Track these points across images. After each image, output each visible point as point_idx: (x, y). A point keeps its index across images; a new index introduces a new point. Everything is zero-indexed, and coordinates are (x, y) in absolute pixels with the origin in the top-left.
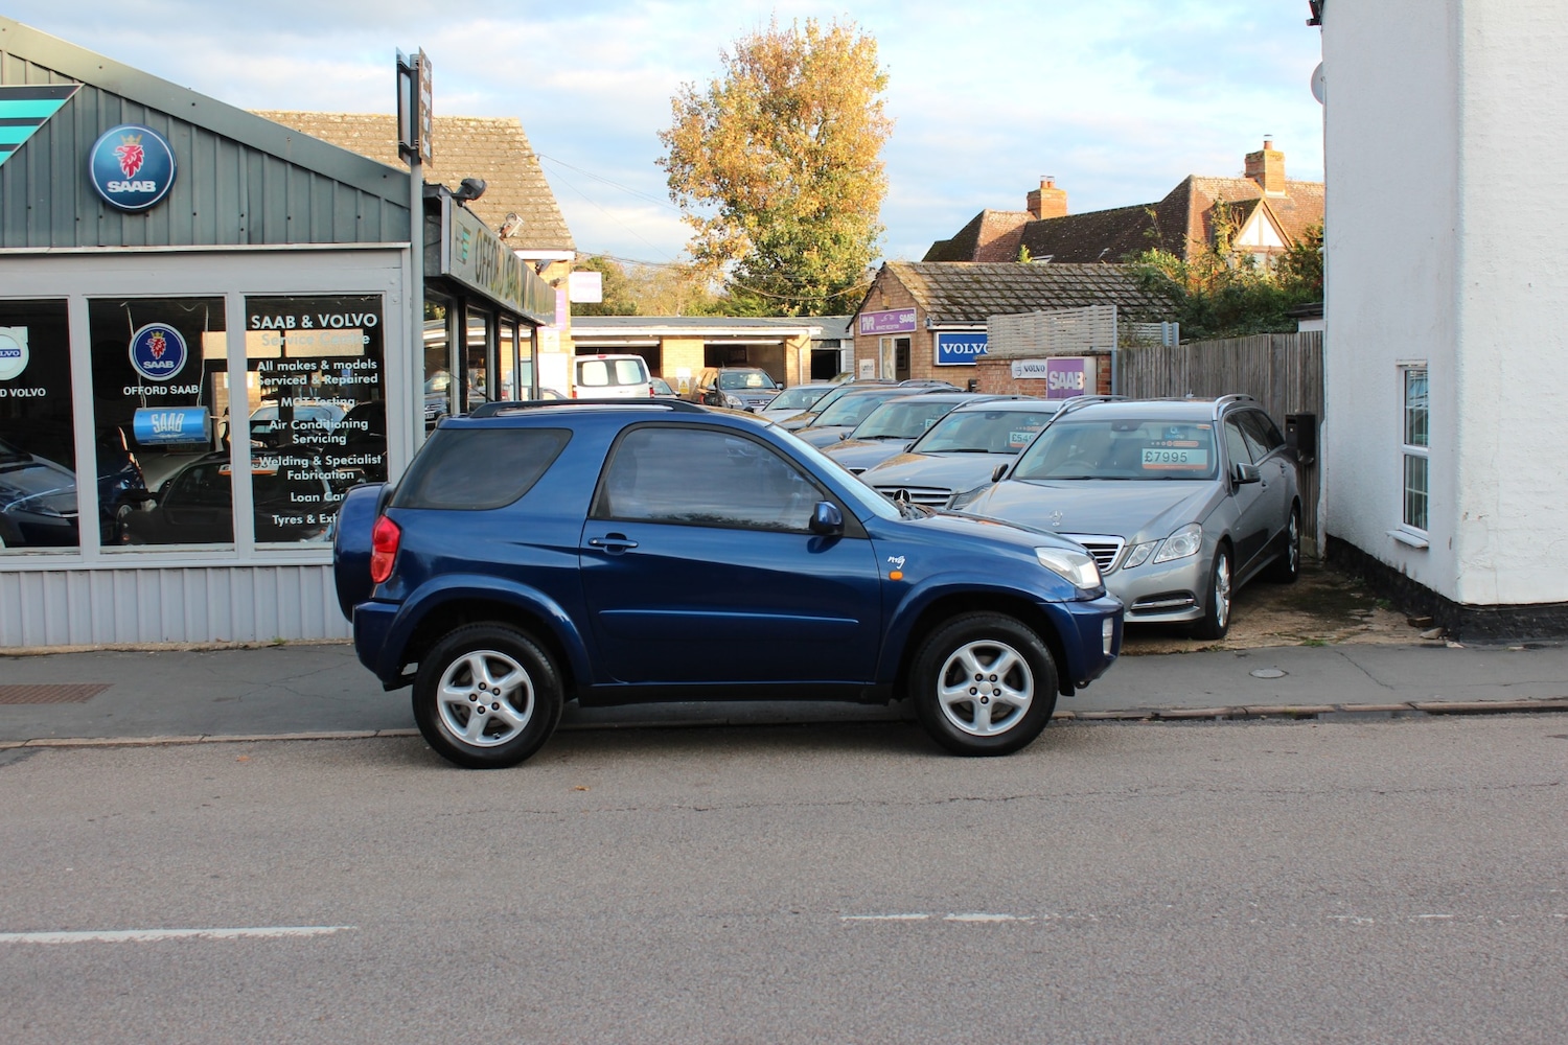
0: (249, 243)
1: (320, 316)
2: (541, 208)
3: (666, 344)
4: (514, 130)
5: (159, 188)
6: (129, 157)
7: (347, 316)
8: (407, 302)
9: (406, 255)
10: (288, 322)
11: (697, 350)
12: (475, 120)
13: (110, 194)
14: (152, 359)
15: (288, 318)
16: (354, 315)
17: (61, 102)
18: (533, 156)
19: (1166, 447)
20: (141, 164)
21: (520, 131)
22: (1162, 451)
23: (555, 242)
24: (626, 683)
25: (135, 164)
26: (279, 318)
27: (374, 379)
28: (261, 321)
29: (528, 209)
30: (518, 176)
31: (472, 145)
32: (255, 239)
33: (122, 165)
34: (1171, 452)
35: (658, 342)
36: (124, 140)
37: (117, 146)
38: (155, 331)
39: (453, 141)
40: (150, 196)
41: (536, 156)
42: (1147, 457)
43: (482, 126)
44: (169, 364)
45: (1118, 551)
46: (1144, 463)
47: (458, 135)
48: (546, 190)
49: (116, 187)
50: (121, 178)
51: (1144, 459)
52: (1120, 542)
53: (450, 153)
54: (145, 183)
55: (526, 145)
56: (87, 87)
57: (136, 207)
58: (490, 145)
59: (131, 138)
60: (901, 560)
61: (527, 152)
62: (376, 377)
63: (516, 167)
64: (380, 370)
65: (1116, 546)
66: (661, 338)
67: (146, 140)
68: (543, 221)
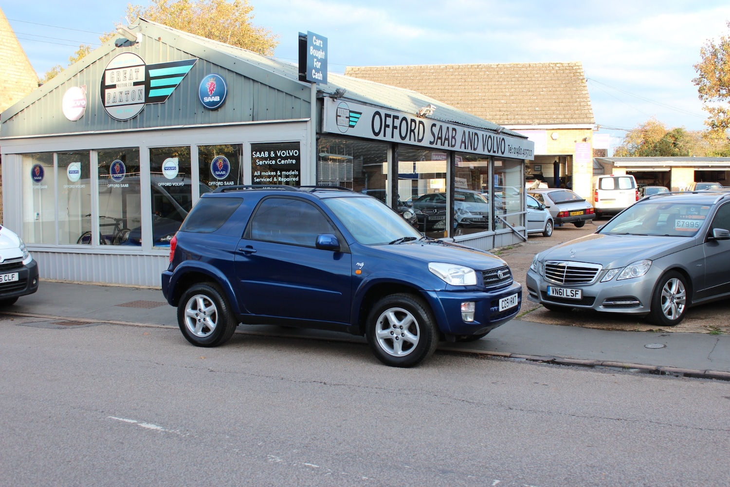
0: (253, 121)
1: (277, 151)
2: (582, 104)
3: (673, 170)
4: (577, 67)
5: (221, 99)
6: (211, 87)
7: (287, 151)
8: (309, 145)
9: (308, 123)
10: (266, 154)
11: (691, 173)
12: (560, 63)
13: (204, 102)
14: (218, 170)
15: (266, 152)
16: (290, 151)
17: (192, 66)
18: (584, 79)
19: (688, 219)
20: (214, 89)
21: (580, 67)
22: (686, 221)
23: (585, 120)
24: (254, 315)
25: (213, 90)
26: (262, 153)
27: (297, 179)
28: (256, 154)
29: (576, 104)
30: (575, 89)
31: (556, 75)
32: (254, 120)
33: (209, 90)
34: (690, 221)
35: (669, 169)
36: (210, 80)
37: (207, 82)
38: (219, 159)
39: (547, 74)
40: (217, 103)
41: (586, 80)
42: (678, 224)
43: (563, 66)
44: (224, 173)
45: (598, 272)
46: (676, 227)
47: (550, 71)
48: (587, 95)
49: (207, 100)
50: (208, 96)
51: (676, 225)
52: (600, 267)
53: (544, 79)
54: (216, 97)
55: (582, 74)
56: (200, 60)
57: (214, 107)
58: (564, 75)
59: (212, 79)
60: (362, 265)
61: (581, 77)
62: (298, 178)
63: (575, 85)
64: (299, 175)
65: (597, 270)
66: (671, 167)
67: (218, 80)
68: (581, 110)
